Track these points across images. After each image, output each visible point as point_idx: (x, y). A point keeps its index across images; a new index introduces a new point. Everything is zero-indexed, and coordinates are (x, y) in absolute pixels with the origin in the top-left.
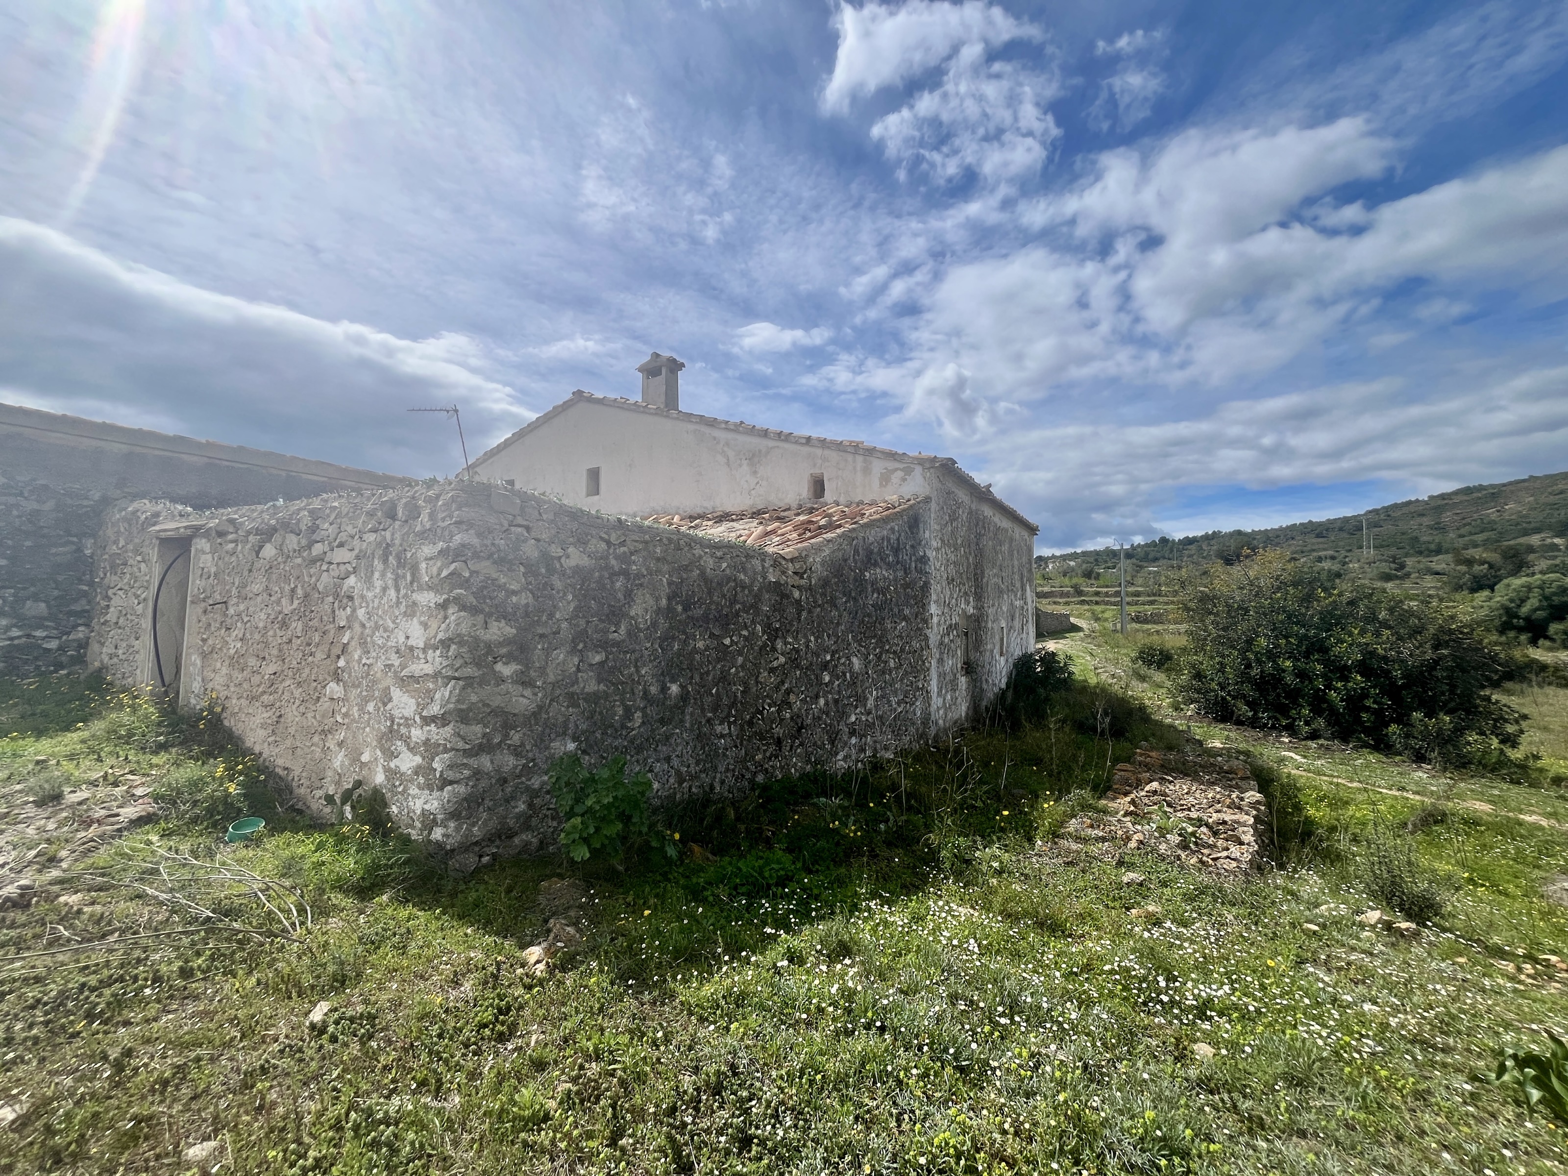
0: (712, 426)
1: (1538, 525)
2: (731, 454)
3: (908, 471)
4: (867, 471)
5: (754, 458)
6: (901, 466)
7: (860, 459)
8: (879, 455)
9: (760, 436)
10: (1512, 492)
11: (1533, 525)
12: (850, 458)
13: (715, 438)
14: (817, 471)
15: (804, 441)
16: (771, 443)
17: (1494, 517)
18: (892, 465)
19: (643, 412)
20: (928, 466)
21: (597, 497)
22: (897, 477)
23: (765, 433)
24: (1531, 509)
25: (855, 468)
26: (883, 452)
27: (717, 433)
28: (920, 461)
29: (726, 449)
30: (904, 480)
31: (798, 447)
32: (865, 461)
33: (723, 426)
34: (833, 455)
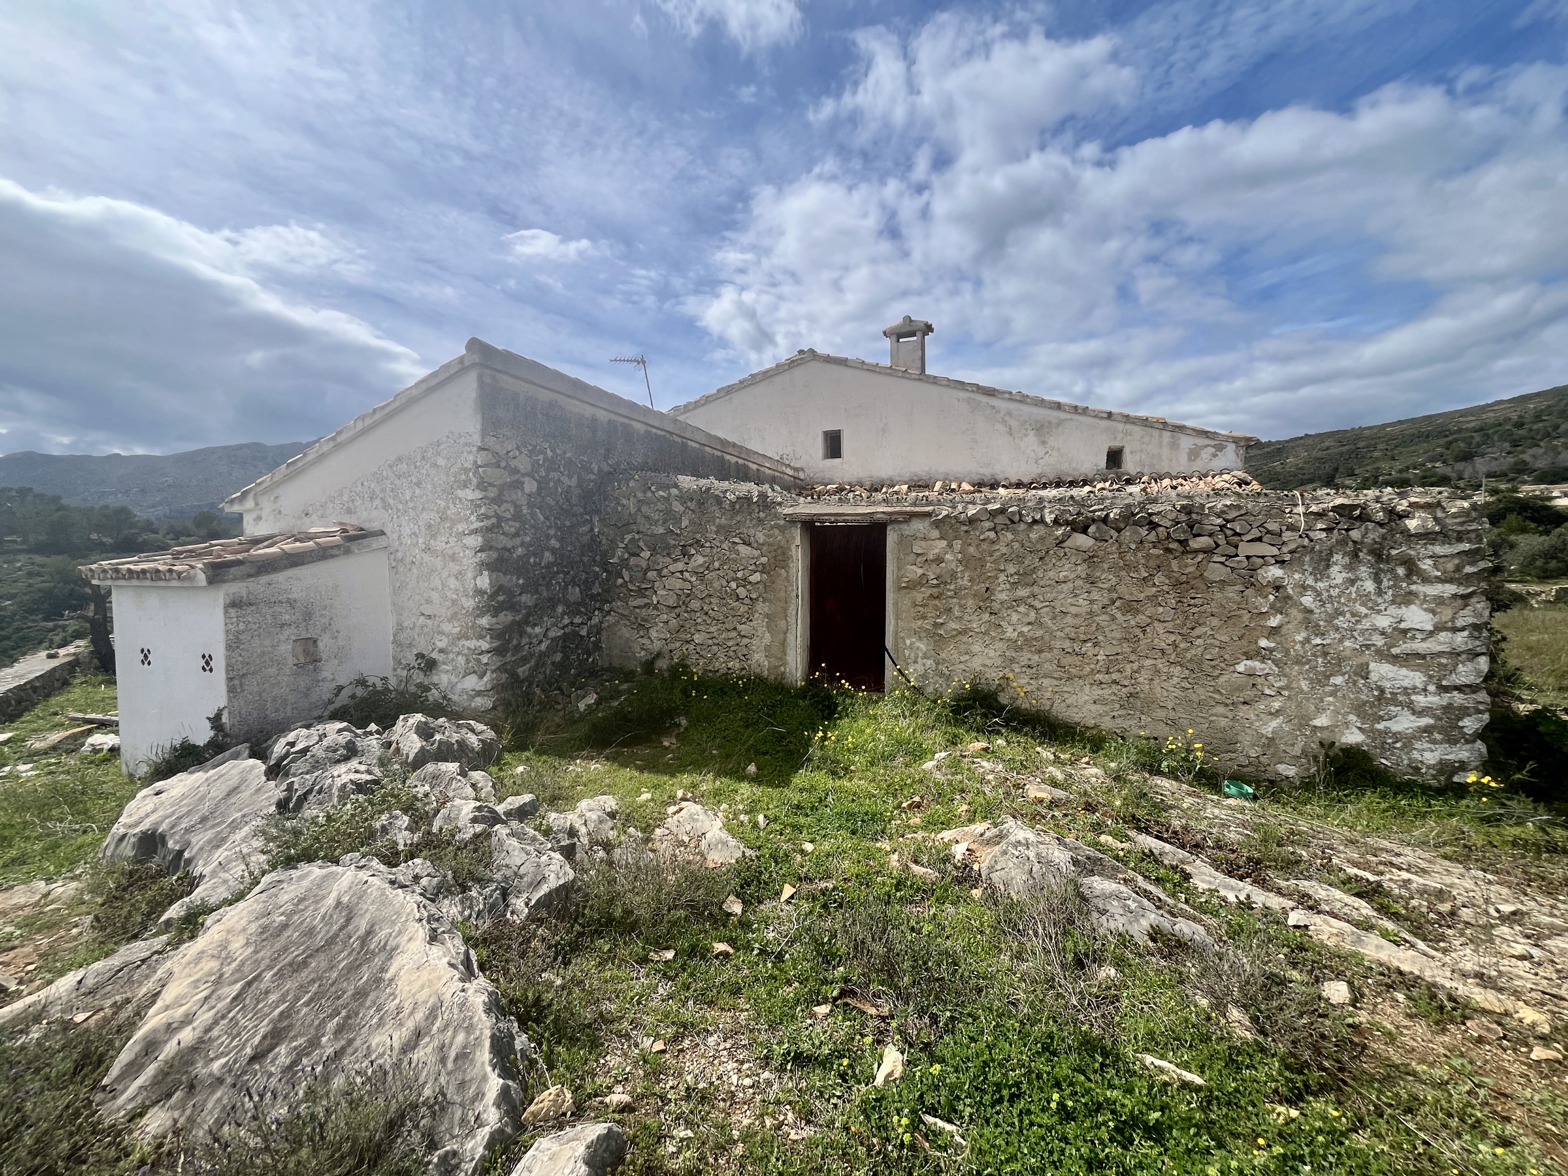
0: (994, 395)
1: (1311, 476)
2: (1013, 423)
3: (1220, 448)
4: (1174, 446)
5: (1041, 429)
6: (1213, 443)
7: (1166, 435)
8: (1190, 432)
9: (1051, 408)
10: (1293, 448)
11: (1306, 477)
12: (1156, 433)
13: (993, 407)
14: (1116, 444)
15: (1105, 415)
16: (1062, 415)
17: (1278, 469)
18: (1201, 441)
19: (903, 377)
20: (1242, 444)
21: (836, 461)
22: (1206, 453)
23: (1058, 406)
24: (1305, 463)
25: (1161, 443)
26: (1194, 430)
27: (994, 402)
28: (1236, 441)
29: (1006, 418)
30: (1215, 456)
31: (1096, 421)
32: (1173, 437)
33: (1007, 396)
34: (1137, 430)
